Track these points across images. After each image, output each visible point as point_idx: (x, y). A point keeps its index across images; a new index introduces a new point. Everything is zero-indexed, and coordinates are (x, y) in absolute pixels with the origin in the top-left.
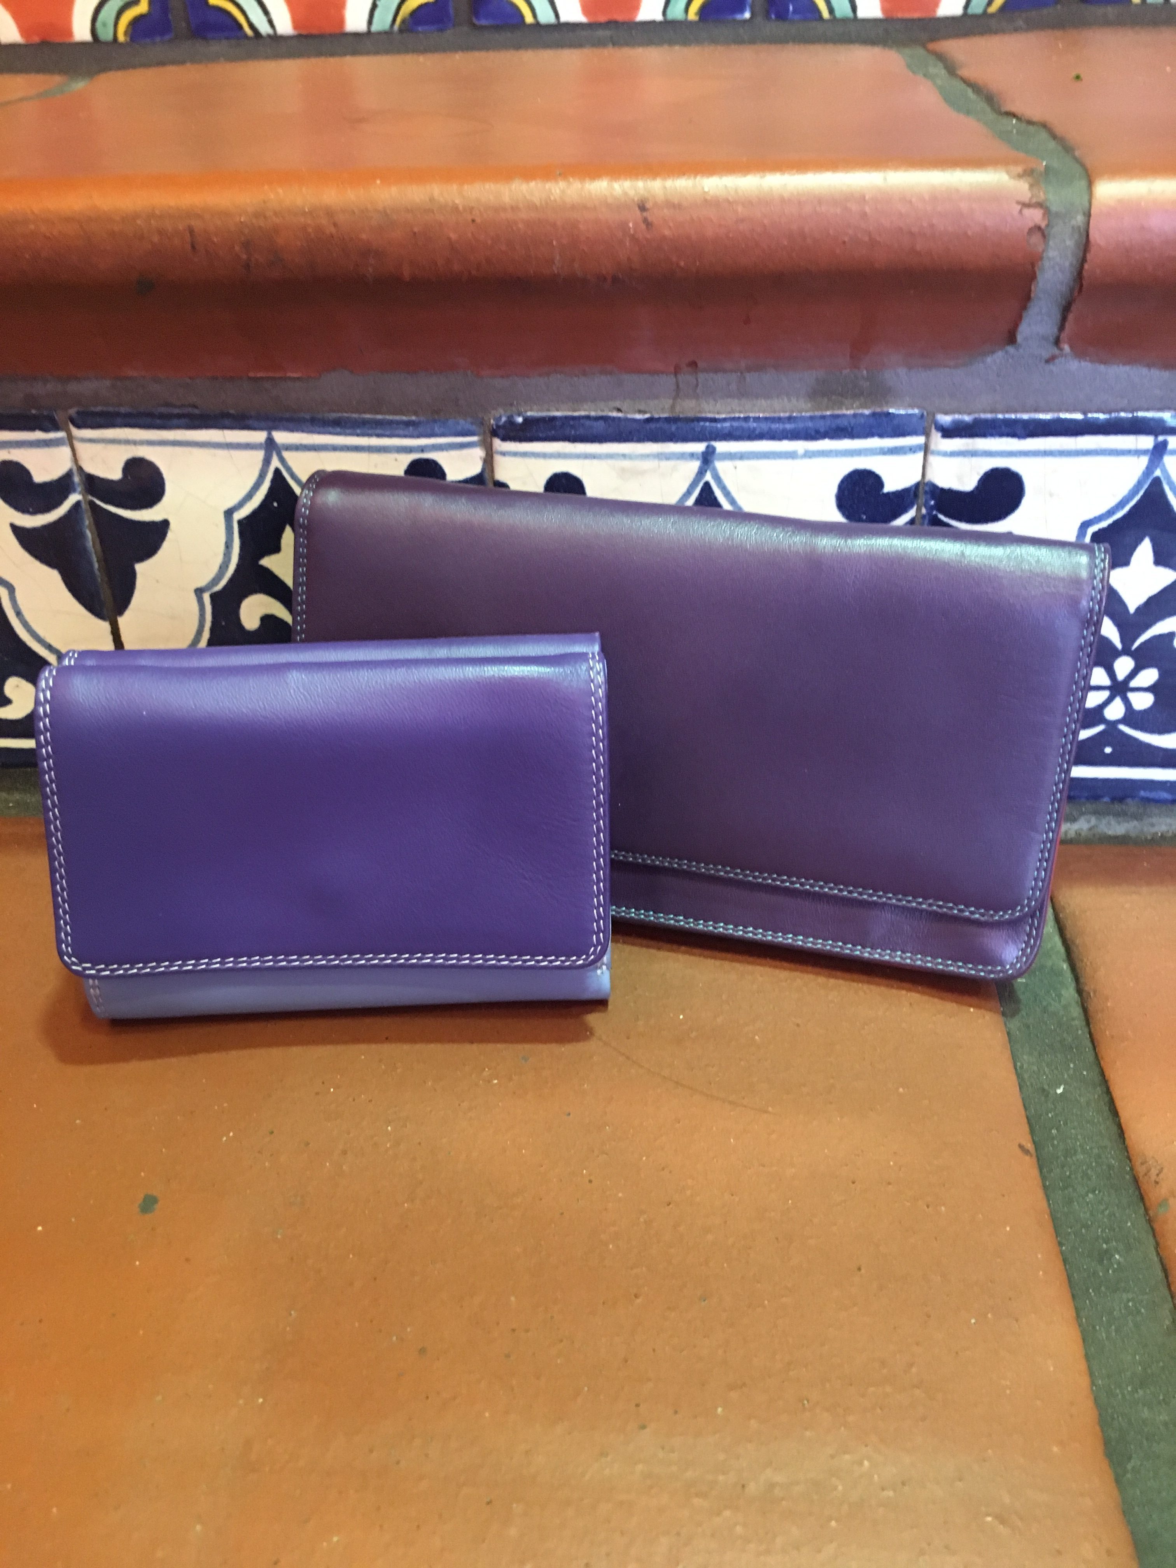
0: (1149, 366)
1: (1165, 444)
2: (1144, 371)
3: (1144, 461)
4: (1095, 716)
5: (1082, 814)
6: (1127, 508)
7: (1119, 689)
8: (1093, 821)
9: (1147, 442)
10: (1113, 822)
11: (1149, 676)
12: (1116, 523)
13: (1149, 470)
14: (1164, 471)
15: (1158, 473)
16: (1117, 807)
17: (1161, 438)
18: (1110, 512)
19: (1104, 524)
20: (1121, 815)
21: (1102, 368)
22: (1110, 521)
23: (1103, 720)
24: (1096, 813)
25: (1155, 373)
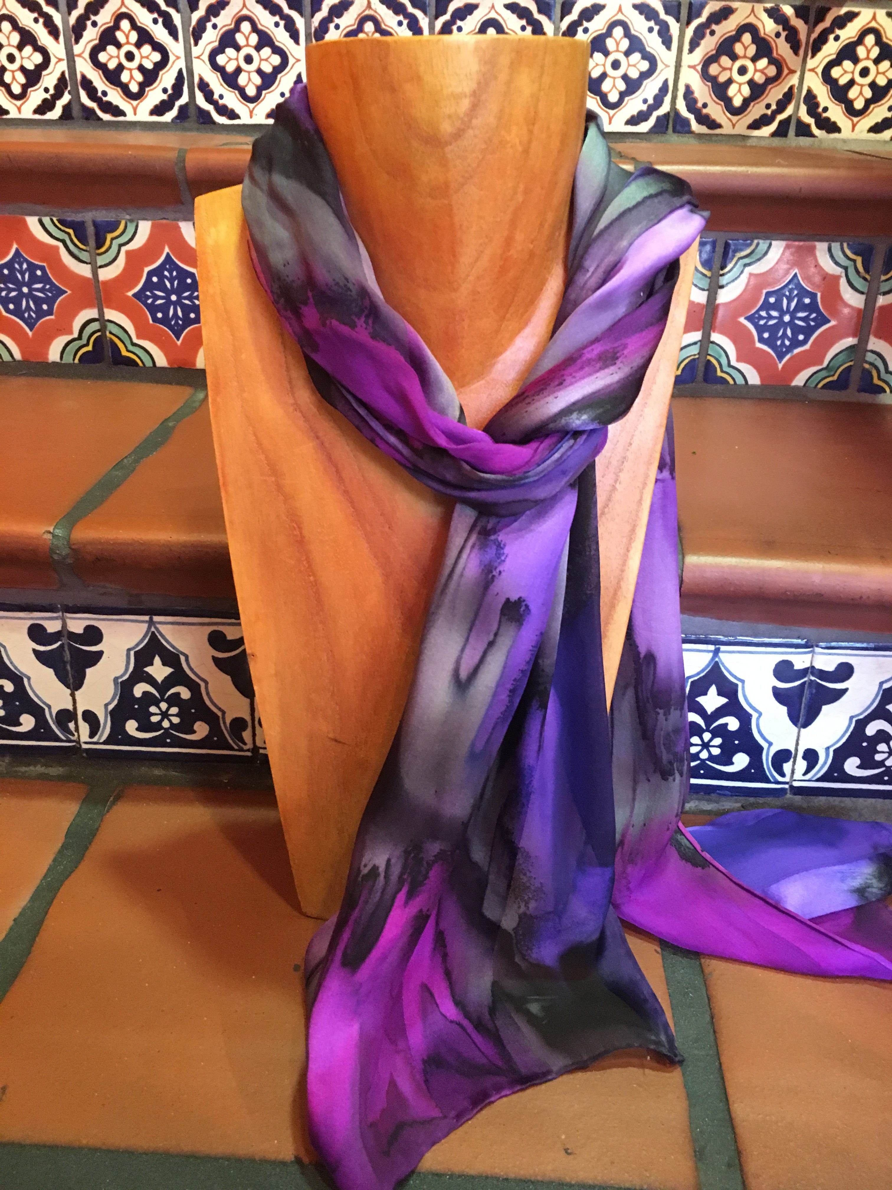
0: (712, 618)
1: (719, 649)
2: (710, 620)
3: (711, 655)
4: (696, 756)
5: (692, 800)
6: (705, 672)
7: (706, 746)
8: (697, 803)
9: (712, 647)
10: (706, 804)
11: (718, 741)
12: (700, 678)
13: (713, 659)
14: (719, 658)
15: (717, 659)
16: (707, 797)
17: (717, 646)
18: (698, 674)
19: (696, 678)
20: (709, 801)
21: (692, 617)
22: (698, 677)
23: (699, 759)
24: (697, 799)
25: (714, 620)
